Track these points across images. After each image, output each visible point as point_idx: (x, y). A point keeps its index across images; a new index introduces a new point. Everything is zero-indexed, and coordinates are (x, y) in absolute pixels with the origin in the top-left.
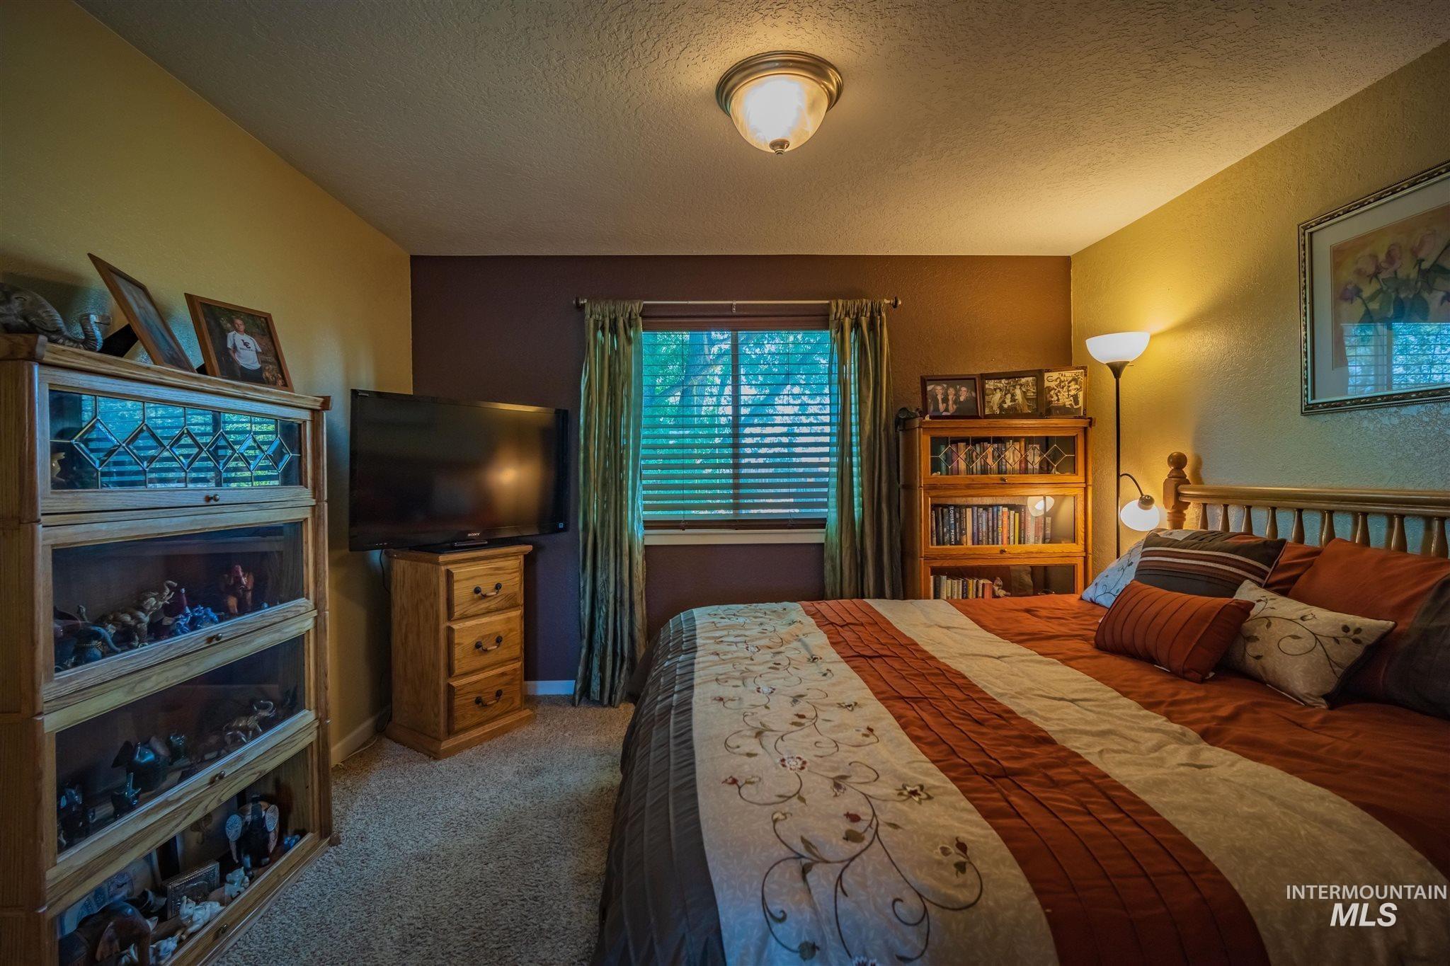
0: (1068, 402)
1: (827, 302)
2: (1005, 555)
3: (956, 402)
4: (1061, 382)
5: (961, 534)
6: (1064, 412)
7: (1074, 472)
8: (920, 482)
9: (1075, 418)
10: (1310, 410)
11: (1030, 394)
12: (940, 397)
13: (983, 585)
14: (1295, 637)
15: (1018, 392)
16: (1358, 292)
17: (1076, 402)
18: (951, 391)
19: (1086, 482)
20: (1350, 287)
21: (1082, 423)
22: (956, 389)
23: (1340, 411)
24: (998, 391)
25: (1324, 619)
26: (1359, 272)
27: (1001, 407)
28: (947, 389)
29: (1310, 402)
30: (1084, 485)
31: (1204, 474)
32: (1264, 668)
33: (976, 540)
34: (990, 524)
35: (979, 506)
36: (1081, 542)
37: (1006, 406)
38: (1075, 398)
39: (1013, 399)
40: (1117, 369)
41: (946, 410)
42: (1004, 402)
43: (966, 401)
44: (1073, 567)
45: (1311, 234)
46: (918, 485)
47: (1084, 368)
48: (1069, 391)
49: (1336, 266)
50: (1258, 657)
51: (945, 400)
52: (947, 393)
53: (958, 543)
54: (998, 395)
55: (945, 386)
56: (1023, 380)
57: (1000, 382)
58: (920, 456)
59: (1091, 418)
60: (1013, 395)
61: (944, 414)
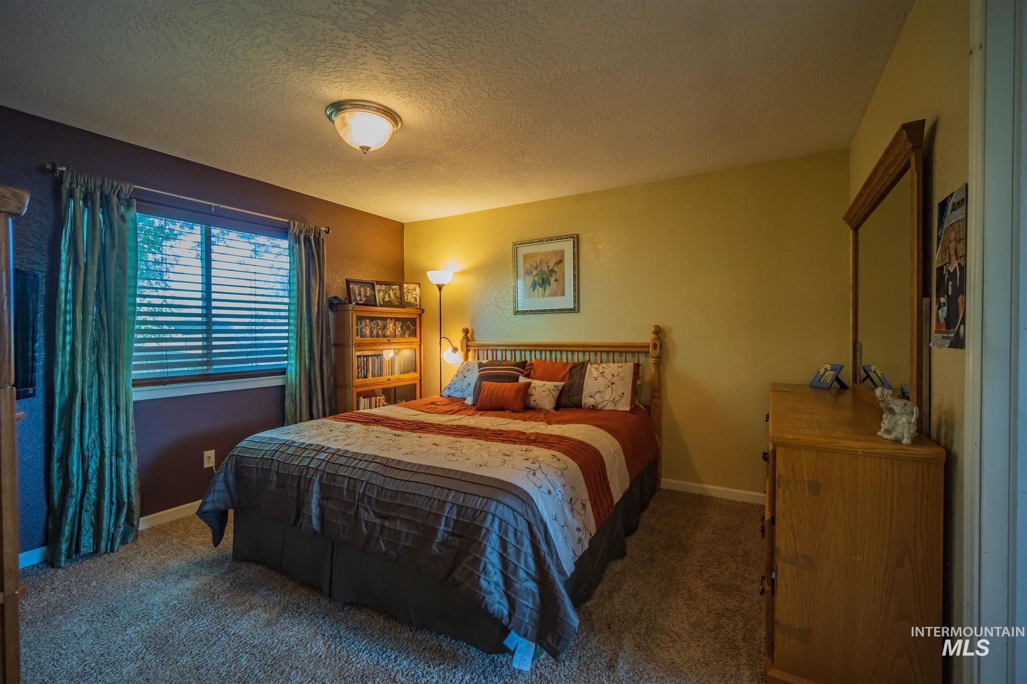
0: (412, 301)
1: (287, 221)
2: (390, 382)
3: (365, 296)
4: (408, 289)
5: (367, 372)
6: (410, 305)
7: (415, 336)
8: (353, 343)
9: (416, 309)
10: (517, 313)
11: (398, 295)
12: (357, 292)
13: (379, 399)
14: (544, 391)
15: (391, 293)
16: (531, 273)
17: (416, 301)
18: (362, 289)
19: (420, 341)
20: (529, 270)
21: (419, 312)
22: (364, 288)
23: (526, 314)
24: (381, 291)
25: (550, 385)
26: (531, 265)
27: (383, 301)
28: (360, 288)
29: (517, 310)
30: (419, 343)
31: (475, 337)
32: (537, 404)
33: (373, 376)
34: (379, 365)
35: (375, 356)
36: (419, 372)
37: (386, 300)
38: (415, 298)
39: (389, 297)
40: (440, 288)
41: (361, 300)
42: (385, 298)
43: (370, 295)
44: (415, 385)
45: (517, 247)
46: (351, 344)
47: (419, 284)
48: (412, 295)
49: (525, 261)
50: (535, 401)
51: (360, 294)
52: (360, 290)
53: (365, 377)
54: (382, 294)
55: (359, 286)
56: (394, 287)
57: (382, 287)
58: (352, 327)
59: (423, 309)
60: (389, 295)
61: (360, 302)
